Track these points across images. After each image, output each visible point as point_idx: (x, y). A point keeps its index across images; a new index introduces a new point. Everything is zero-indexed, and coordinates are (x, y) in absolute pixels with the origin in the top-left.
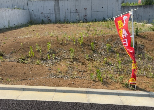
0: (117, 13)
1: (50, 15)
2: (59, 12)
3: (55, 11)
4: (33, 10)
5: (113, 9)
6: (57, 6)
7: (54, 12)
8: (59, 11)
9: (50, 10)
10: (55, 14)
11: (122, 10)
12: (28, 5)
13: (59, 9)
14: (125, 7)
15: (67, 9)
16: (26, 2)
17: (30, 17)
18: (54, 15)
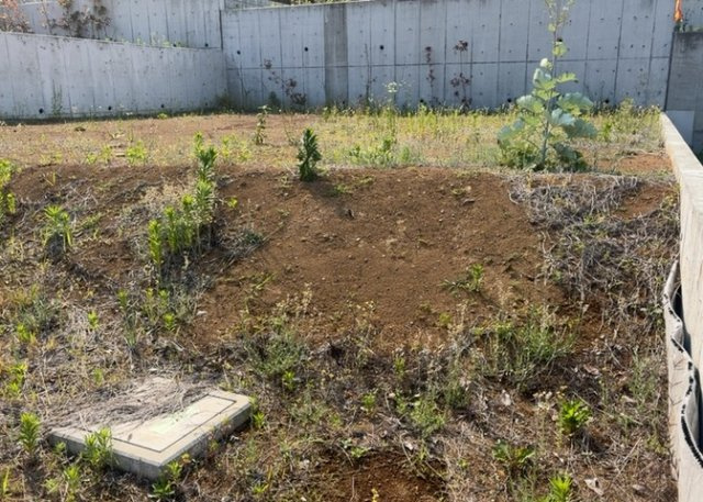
0: (646, 70)
1: (307, 73)
2: (343, 64)
3: (327, 58)
4: (238, 49)
5: (618, 48)
6: (338, 33)
7: (321, 63)
8: (346, 57)
9: (306, 49)
10: (328, 71)
11: (678, 54)
12: (224, 30)
13: (344, 46)
14: (697, 39)
15: (382, 48)
16: (215, 16)
17: (228, 83)
18: (322, 74)
